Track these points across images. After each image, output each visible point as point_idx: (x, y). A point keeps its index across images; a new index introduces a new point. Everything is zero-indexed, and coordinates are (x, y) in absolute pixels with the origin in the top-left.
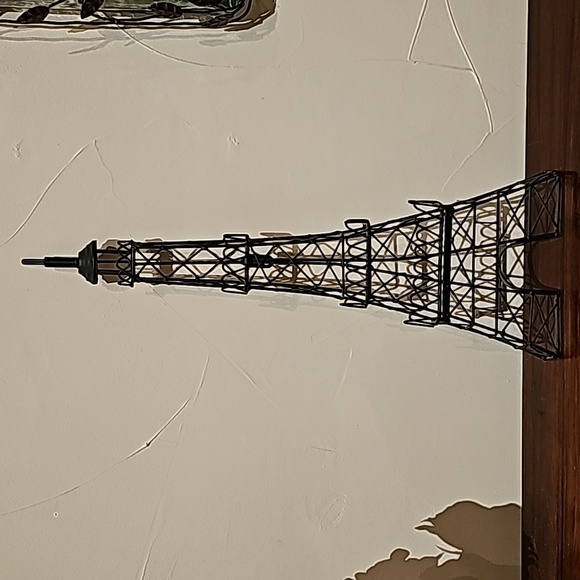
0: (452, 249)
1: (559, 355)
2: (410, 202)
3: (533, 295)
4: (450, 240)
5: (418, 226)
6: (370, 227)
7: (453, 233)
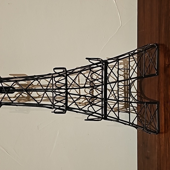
0: (108, 82)
1: (158, 132)
2: (87, 58)
3: (146, 104)
4: (106, 78)
5: (91, 70)
6: (67, 71)
7: (108, 75)
